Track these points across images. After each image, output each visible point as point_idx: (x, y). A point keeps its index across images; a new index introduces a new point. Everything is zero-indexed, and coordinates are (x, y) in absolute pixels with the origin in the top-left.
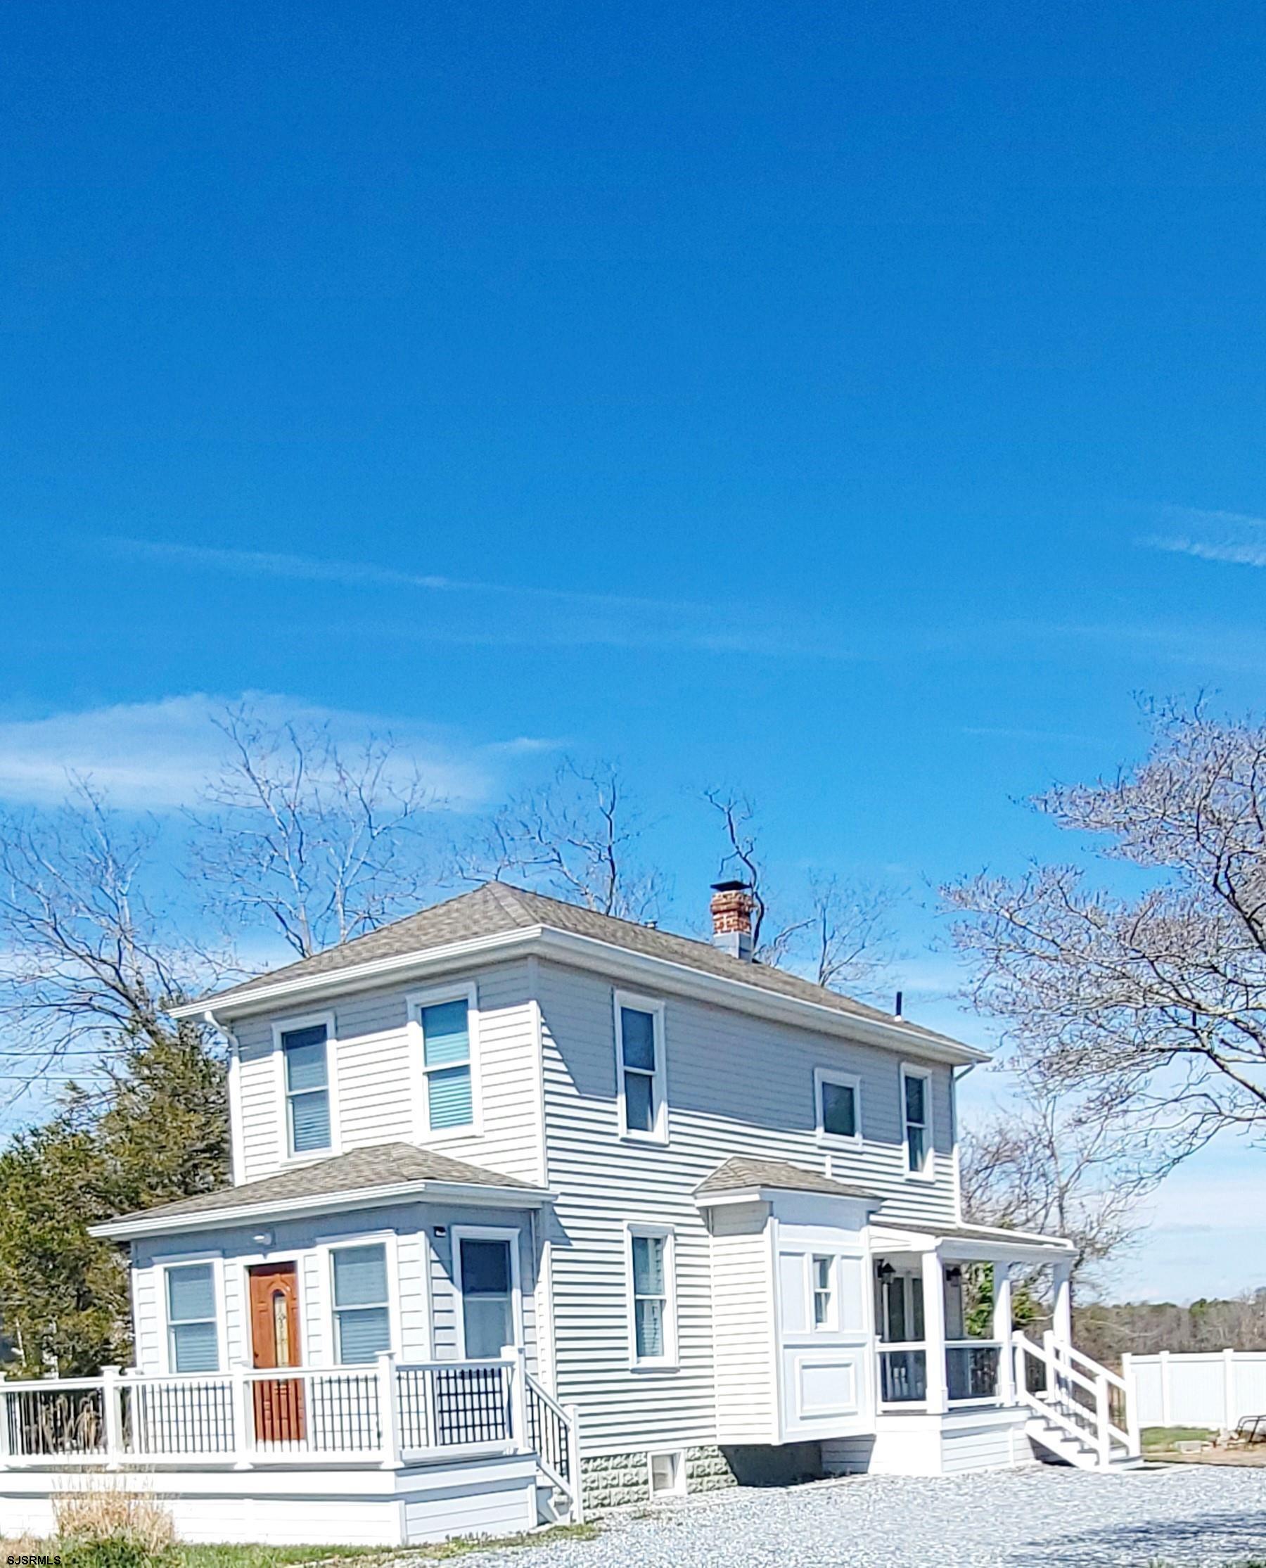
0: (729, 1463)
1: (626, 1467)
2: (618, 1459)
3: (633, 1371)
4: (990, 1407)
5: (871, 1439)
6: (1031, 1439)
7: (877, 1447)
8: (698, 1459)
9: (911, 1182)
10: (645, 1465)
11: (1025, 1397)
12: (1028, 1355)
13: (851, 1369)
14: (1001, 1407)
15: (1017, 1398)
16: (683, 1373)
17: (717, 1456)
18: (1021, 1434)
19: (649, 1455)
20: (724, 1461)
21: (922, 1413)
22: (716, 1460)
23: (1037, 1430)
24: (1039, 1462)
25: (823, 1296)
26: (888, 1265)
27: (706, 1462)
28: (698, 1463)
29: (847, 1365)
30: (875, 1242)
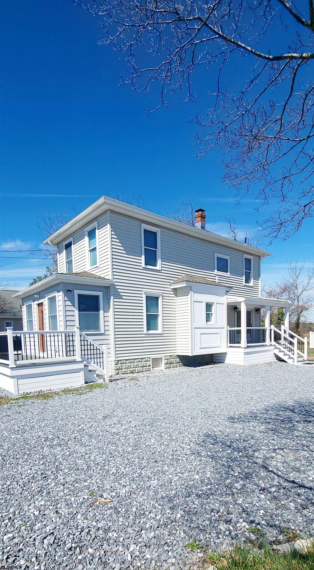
0: (180, 360)
1: (142, 362)
2: (139, 360)
3: (145, 334)
4: (263, 346)
5: (226, 354)
6: (275, 354)
7: (227, 356)
8: (170, 359)
9: (245, 286)
10: (149, 361)
11: (273, 343)
12: (275, 332)
13: (219, 334)
14: (266, 345)
15: (271, 343)
16: (164, 335)
17: (176, 358)
18: (272, 353)
19: (151, 358)
20: (179, 359)
21: (240, 347)
22: (176, 359)
23: (276, 352)
24: (277, 361)
25: (210, 314)
26: (237, 307)
27: (172, 360)
28: (169, 360)
29: (218, 334)
30: (228, 300)
